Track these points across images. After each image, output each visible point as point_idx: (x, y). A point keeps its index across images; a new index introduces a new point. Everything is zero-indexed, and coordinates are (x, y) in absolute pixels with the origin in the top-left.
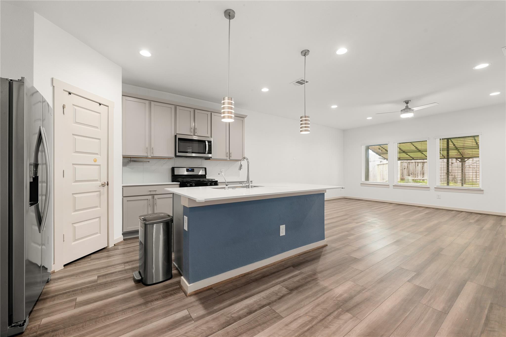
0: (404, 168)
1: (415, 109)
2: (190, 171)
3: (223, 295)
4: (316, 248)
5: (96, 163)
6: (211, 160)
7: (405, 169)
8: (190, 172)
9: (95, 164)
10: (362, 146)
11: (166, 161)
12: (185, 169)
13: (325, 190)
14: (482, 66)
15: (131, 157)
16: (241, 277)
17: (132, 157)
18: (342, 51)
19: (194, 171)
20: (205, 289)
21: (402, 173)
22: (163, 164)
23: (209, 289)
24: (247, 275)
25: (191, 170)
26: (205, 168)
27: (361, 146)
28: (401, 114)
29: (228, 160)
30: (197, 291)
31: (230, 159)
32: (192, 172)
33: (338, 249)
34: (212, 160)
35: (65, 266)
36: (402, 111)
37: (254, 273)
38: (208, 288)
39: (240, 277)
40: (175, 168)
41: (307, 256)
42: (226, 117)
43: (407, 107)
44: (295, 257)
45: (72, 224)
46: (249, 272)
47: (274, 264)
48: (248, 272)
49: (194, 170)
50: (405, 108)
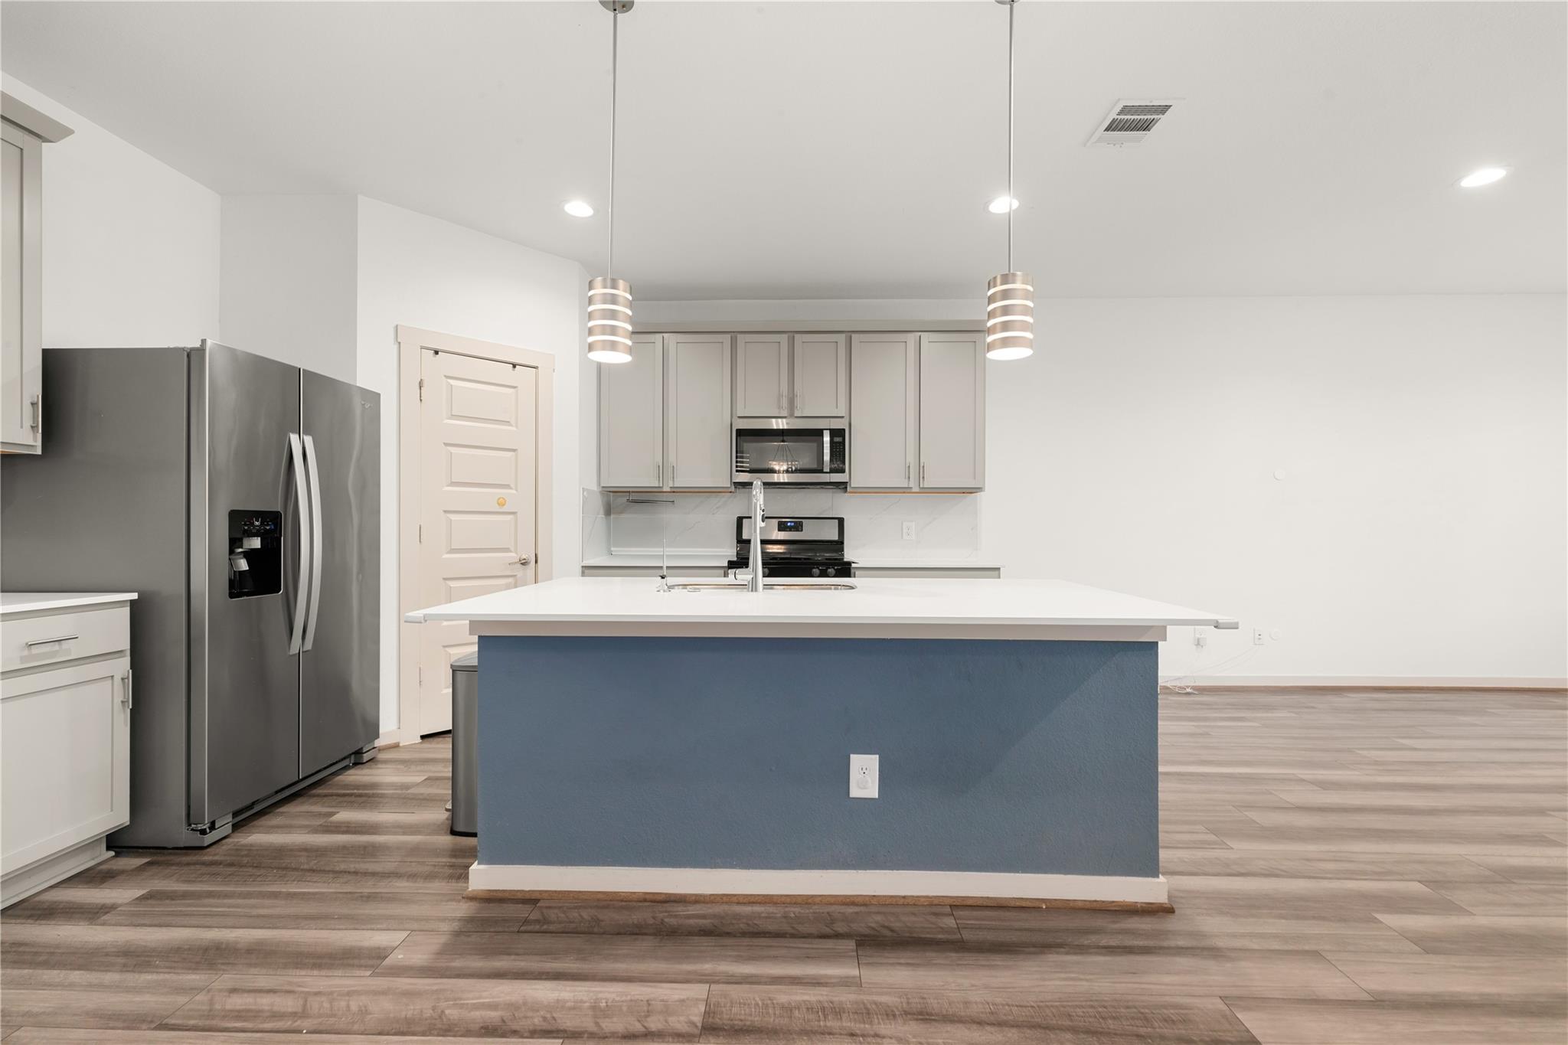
2: (790, 529)
3: (526, 934)
4: (1080, 904)
5: (505, 509)
6: (850, 492)
8: (790, 531)
9: (501, 509)
11: (723, 499)
12: (775, 522)
13: (1161, 629)
15: (629, 492)
16: (651, 901)
17: (633, 492)
19: (802, 530)
20: (520, 896)
22: (717, 508)
23: (530, 900)
24: (675, 901)
25: (793, 524)
26: (841, 521)
29: (913, 490)
30: (495, 894)
31: (921, 486)
32: (798, 530)
33: (1215, 953)
34: (852, 493)
35: (423, 737)
37: (698, 906)
38: (528, 896)
39: (645, 900)
40: (744, 520)
41: (997, 923)
44: (931, 905)
45: (444, 647)
46: (685, 896)
47: (807, 901)
48: (681, 895)
49: (801, 524)
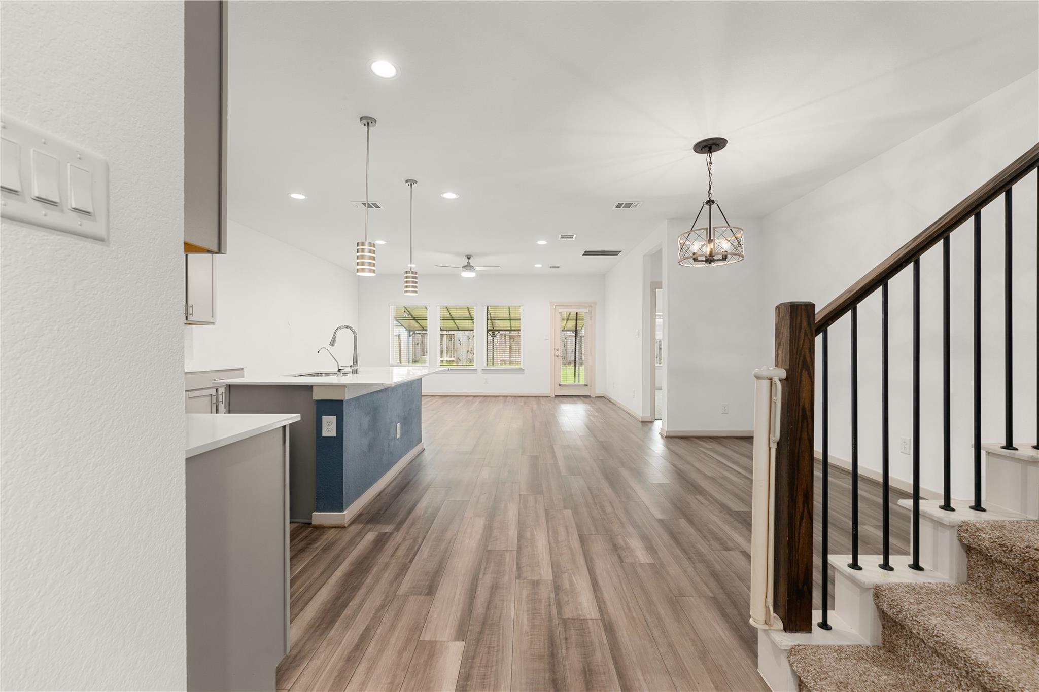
0: (418, 342)
1: (477, 268)
7: (418, 344)
10: (391, 306)
14: (542, 242)
18: (450, 195)
21: (415, 351)
27: (389, 306)
28: (463, 271)
36: (463, 267)
42: (366, 270)
43: (469, 265)
50: (466, 264)
